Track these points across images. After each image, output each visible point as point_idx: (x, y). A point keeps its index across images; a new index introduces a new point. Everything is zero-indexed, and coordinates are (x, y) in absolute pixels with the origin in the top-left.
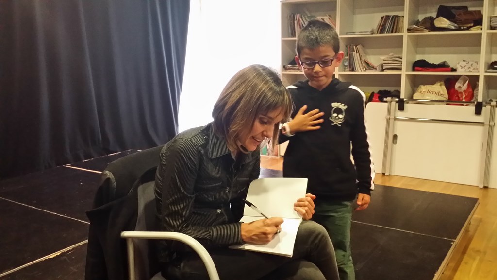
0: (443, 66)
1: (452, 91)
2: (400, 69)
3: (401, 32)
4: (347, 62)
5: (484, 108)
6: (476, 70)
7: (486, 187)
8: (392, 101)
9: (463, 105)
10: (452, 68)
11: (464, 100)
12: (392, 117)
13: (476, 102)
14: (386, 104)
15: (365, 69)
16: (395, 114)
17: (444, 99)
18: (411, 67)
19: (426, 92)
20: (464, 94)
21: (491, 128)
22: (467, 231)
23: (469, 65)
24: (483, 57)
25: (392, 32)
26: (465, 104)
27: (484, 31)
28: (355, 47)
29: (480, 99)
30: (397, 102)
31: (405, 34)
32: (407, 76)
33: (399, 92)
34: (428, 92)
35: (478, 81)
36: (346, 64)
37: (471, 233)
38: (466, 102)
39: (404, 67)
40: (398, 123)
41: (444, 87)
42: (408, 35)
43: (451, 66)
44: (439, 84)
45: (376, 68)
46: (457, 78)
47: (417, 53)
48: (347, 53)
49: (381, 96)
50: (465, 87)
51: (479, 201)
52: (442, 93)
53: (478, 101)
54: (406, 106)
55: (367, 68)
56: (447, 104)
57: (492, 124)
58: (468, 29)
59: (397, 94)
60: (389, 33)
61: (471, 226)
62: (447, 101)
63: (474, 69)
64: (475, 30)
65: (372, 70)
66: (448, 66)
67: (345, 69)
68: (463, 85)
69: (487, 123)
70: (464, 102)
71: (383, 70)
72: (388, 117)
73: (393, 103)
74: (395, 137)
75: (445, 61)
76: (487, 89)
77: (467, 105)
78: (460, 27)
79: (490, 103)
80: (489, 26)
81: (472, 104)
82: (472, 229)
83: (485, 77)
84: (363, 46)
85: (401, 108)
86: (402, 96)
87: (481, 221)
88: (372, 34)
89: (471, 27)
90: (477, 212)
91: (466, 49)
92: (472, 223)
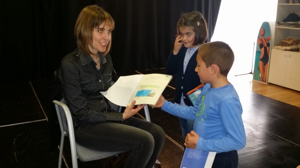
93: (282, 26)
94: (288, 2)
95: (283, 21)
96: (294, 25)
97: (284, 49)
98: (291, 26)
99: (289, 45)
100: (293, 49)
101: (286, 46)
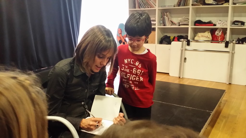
0: (210, 23)
1: (214, 36)
2: (188, 25)
3: (189, 6)
4: (162, 21)
5: (229, 45)
6: (226, 25)
7: (230, 84)
8: (184, 41)
9: (219, 43)
10: (214, 24)
11: (220, 40)
12: (184, 49)
13: (225, 41)
14: (181, 43)
15: (171, 25)
16: (185, 47)
17: (210, 40)
18: (193, 24)
19: (201, 36)
20: (220, 37)
21: (233, 54)
22: (219, 106)
23: (223, 22)
24: (230, 19)
25: (184, 6)
26: (220, 42)
27: (230, 5)
28: (165, 14)
29: (228, 40)
30: (186, 41)
31: (191, 7)
32: (191, 28)
33: (187, 36)
34: (202, 36)
35: (227, 31)
36: (161, 22)
37: (221, 107)
38: (221, 41)
39: (190, 24)
40: (187, 52)
41: (210, 34)
42: (192, 7)
43: (214, 23)
44: (207, 32)
45: (176, 24)
46: (216, 29)
47: (197, 17)
48: (162, 17)
49: (179, 38)
50: (220, 34)
51: (226, 91)
52: (209, 37)
53: (227, 41)
54: (191, 43)
55: (172, 24)
56: (211, 42)
57: (233, 52)
58: (222, 4)
59: (186, 38)
60: (183, 6)
61: (222, 103)
62: (211, 41)
63: (225, 24)
64: (225, 5)
65: (174, 25)
66: (212, 23)
67: (161, 25)
68: (219, 32)
69: (231, 52)
70: (220, 41)
71: (179, 25)
72: (182, 49)
73: (185, 42)
74: (185, 59)
75: (211, 21)
76: (231, 34)
77: (221, 43)
78: (218, 3)
79: (233, 42)
80: (233, 3)
81: (224, 42)
82: (222, 105)
83: (231, 29)
84: (170, 13)
85: (188, 44)
86: (189, 39)
87: (226, 101)
88: (174, 7)
89: (223, 3)
90: (224, 96)
91: (221, 14)
92: (222, 102)
94: (135, 7)
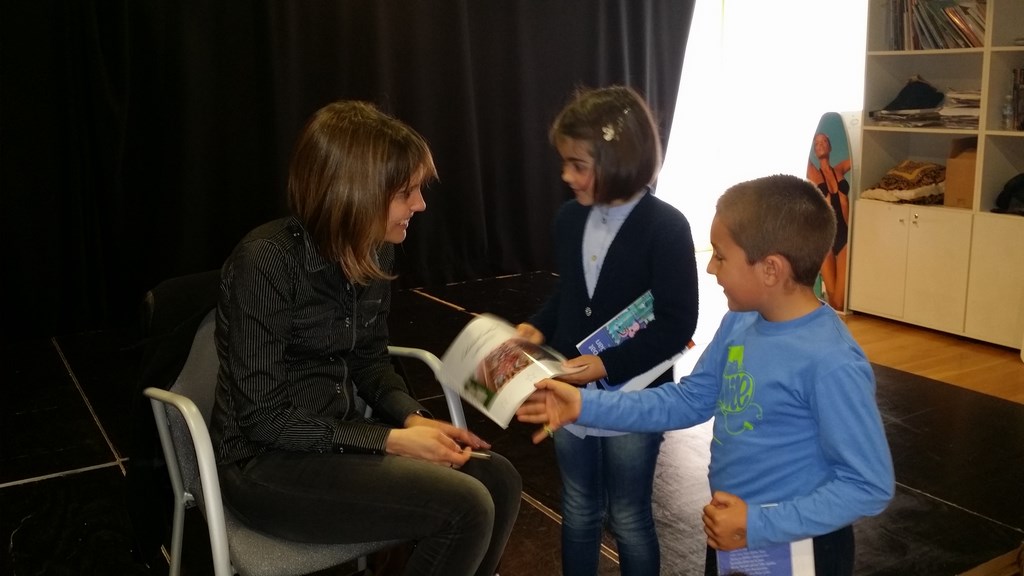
67: (1003, 123)
93: (884, 126)
94: (899, 45)
95: (885, 109)
96: (922, 118)
97: (896, 200)
98: (914, 123)
99: (910, 185)
100: (924, 197)
101: (901, 189)
